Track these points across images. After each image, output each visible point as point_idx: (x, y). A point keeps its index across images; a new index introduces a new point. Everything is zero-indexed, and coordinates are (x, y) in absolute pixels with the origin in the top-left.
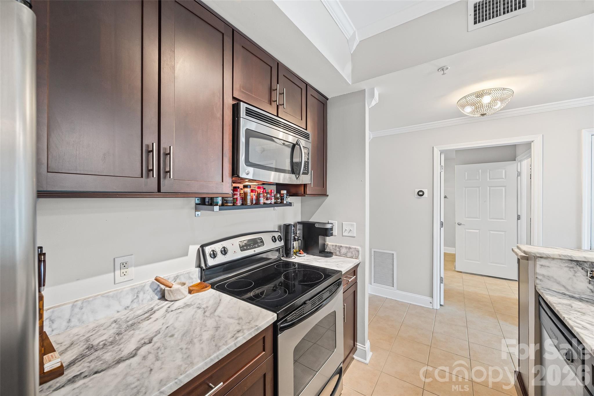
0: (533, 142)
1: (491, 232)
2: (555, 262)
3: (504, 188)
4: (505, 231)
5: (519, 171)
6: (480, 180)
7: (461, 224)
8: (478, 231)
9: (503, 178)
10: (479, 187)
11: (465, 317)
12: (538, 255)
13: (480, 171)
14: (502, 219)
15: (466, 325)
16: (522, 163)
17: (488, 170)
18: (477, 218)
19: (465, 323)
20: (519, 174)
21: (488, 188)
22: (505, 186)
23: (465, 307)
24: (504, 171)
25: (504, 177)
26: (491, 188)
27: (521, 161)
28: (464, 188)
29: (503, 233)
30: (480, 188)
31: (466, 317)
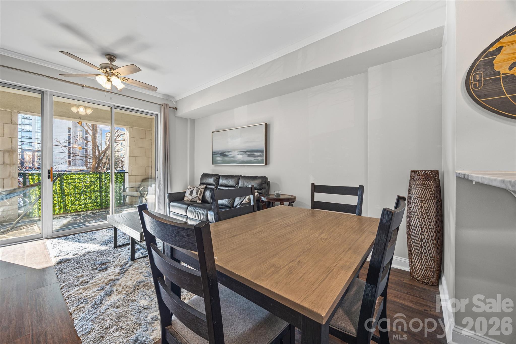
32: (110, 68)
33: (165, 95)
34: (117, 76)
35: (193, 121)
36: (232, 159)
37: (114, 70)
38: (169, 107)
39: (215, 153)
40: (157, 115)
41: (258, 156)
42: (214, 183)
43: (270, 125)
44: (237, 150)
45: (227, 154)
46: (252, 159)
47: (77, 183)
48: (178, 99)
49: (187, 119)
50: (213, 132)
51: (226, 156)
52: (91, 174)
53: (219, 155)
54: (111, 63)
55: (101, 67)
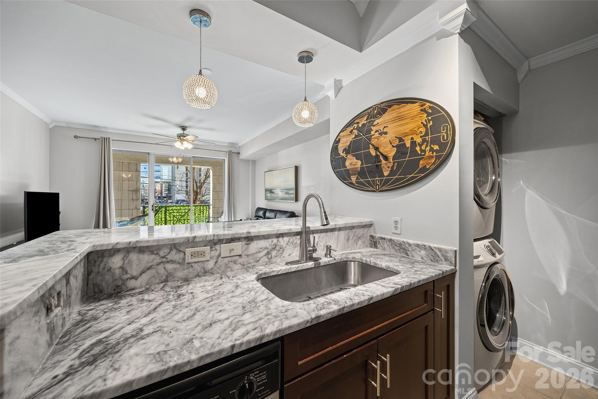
32: (183, 136)
33: (229, 143)
34: (186, 141)
35: (254, 162)
36: (276, 195)
37: (185, 137)
38: (233, 153)
39: (266, 190)
40: (224, 160)
41: (291, 194)
42: (263, 216)
43: (299, 167)
44: (280, 188)
45: (273, 191)
46: (287, 196)
47: (176, 212)
48: (240, 145)
49: (249, 160)
50: (265, 172)
51: (273, 193)
52: (185, 206)
53: (269, 192)
54: (184, 132)
55: (178, 136)
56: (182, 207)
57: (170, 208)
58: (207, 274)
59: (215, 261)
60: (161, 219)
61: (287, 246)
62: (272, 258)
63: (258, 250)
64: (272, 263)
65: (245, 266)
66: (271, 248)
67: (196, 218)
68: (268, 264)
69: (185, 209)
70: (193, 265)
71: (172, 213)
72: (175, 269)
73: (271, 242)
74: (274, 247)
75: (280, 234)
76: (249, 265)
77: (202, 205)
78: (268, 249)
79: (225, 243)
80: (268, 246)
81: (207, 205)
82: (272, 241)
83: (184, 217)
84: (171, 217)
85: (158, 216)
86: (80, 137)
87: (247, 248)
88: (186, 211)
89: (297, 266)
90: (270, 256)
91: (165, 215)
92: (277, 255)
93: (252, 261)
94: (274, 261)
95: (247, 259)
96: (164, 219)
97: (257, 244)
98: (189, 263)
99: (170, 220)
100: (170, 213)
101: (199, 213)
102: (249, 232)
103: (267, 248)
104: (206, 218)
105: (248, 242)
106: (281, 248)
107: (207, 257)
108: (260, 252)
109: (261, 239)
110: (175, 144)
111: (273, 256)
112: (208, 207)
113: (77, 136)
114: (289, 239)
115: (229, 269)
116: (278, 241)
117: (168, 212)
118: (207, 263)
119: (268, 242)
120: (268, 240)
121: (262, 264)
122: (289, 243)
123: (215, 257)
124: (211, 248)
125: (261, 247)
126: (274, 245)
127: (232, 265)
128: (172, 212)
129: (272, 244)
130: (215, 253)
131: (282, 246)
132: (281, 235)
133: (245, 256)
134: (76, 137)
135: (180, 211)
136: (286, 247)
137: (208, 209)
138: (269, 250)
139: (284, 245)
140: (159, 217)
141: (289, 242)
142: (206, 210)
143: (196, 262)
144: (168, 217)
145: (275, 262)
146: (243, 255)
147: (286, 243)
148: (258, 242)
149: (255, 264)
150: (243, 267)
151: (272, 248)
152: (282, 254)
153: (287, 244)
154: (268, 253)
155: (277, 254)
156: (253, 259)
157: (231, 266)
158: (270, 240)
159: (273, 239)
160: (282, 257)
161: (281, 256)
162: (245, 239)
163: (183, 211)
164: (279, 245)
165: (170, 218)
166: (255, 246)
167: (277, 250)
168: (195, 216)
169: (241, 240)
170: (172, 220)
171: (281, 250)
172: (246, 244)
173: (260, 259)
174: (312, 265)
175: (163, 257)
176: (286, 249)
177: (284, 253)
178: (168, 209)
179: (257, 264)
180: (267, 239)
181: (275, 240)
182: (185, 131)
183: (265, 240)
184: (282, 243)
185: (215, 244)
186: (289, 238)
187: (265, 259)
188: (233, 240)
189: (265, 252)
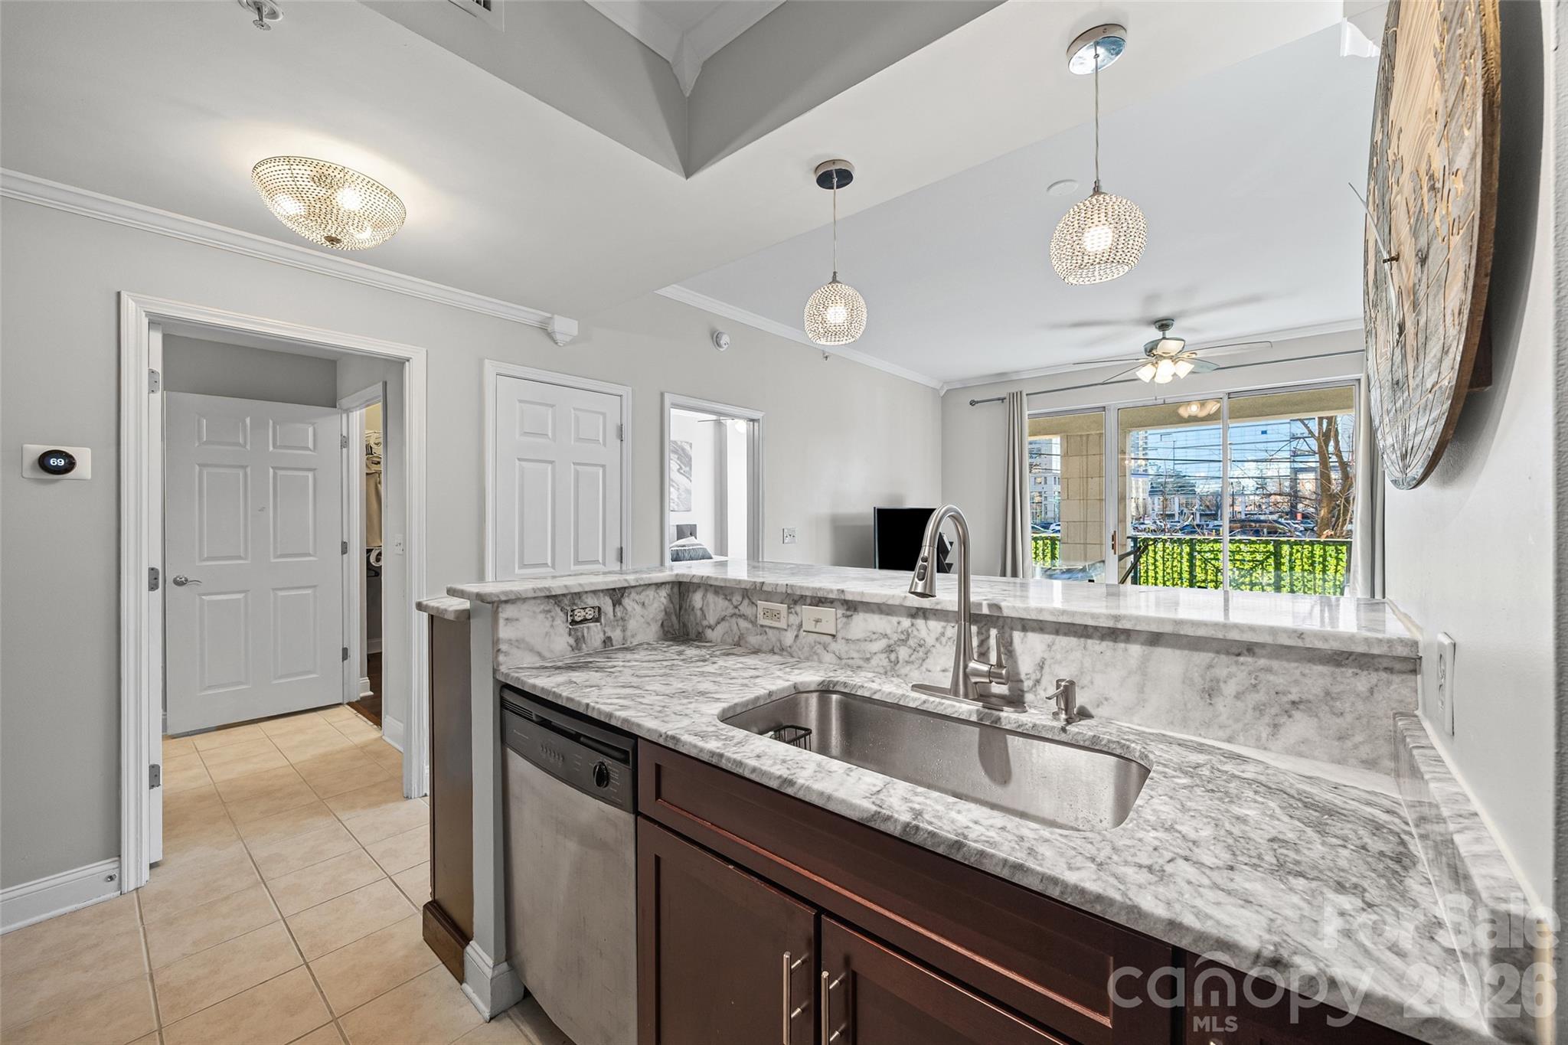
0: (408, 361)
1: (281, 593)
2: (525, 606)
3: (310, 475)
4: (315, 586)
5: (345, 434)
6: (248, 447)
7: (186, 580)
8: (243, 595)
9: (307, 448)
10: (244, 467)
11: (247, 855)
12: (503, 598)
13: (248, 420)
14: (309, 555)
15: (259, 877)
16: (350, 414)
17: (271, 422)
18: (240, 558)
19: (254, 873)
20: (345, 443)
21: (271, 470)
22: (315, 469)
23: (237, 830)
24: (311, 430)
25: (311, 445)
26: (280, 473)
27: (348, 411)
28: (197, 467)
29: (309, 591)
30: (249, 470)
31: (250, 856)
54: (1164, 334)
55: (1146, 351)
56: (1242, 546)
57: (1206, 547)
58: (785, 653)
59: (795, 633)
60: (1180, 574)
61: (938, 645)
62: (898, 662)
63: (869, 634)
64: (898, 676)
65: (844, 661)
66: (895, 637)
67: (1296, 583)
68: (889, 673)
69: (1254, 552)
70: (767, 630)
71: (1213, 562)
72: (748, 629)
73: (896, 624)
74: (903, 637)
75: (917, 608)
76: (850, 662)
77: (1319, 542)
78: (889, 639)
79: (810, 605)
80: (889, 632)
81: (1343, 543)
82: (899, 623)
83: (1251, 575)
84: (1210, 572)
85: (1173, 566)
86: (978, 402)
87: (846, 624)
88: (1259, 557)
89: (924, 697)
90: (893, 657)
91: (1192, 566)
92: (911, 659)
93: (855, 655)
94: (903, 671)
95: (846, 648)
96: (1188, 577)
97: (865, 620)
98: (762, 626)
99: (1206, 579)
100: (1206, 561)
101: (1306, 567)
102: (843, 591)
103: (886, 636)
104: (1335, 585)
105: (849, 613)
106: (920, 646)
107: (782, 624)
108: (871, 641)
109: (873, 612)
110: (1137, 373)
111: (901, 658)
112: (1344, 549)
113: (974, 401)
114: (944, 628)
115: (815, 657)
116: (912, 625)
117: (1198, 557)
118: (784, 633)
119: (890, 622)
120: (890, 618)
121: (876, 670)
122: (944, 640)
123: (795, 627)
124: (789, 608)
125: (875, 630)
126: (902, 632)
127: (819, 649)
128: (1212, 559)
129: (899, 630)
130: (794, 620)
131: (922, 642)
132: (920, 613)
133: (843, 641)
134: (973, 403)
135: (1237, 557)
136: (933, 646)
137: (1344, 557)
138: (892, 642)
139: (930, 641)
140: (1175, 569)
141: (943, 634)
142: (1337, 558)
143: (770, 627)
144: (1198, 570)
145: (906, 675)
146: (839, 636)
147: (934, 636)
148: (869, 616)
149: (861, 663)
150: (839, 661)
151: (899, 640)
152: (924, 660)
153: (937, 639)
154: (890, 649)
155: (910, 656)
156: (858, 651)
157: (819, 651)
158: (894, 619)
159: (901, 619)
160: (923, 669)
161: (921, 665)
162: (842, 604)
163: (1248, 557)
164: (915, 637)
165: (1206, 573)
166: (863, 624)
167: (910, 647)
168: (1291, 576)
169: (836, 604)
170: (1212, 581)
171: (922, 650)
172: (845, 616)
173: (872, 658)
174: (970, 713)
175: (736, 607)
176: (934, 650)
177: (927, 661)
178: (1198, 548)
179: (865, 665)
180: (888, 614)
181: (906, 622)
182: (1167, 332)
183: (883, 616)
184: (923, 633)
185: (795, 602)
186: (943, 624)
187: (881, 660)
188: (823, 603)
189: (882, 644)
